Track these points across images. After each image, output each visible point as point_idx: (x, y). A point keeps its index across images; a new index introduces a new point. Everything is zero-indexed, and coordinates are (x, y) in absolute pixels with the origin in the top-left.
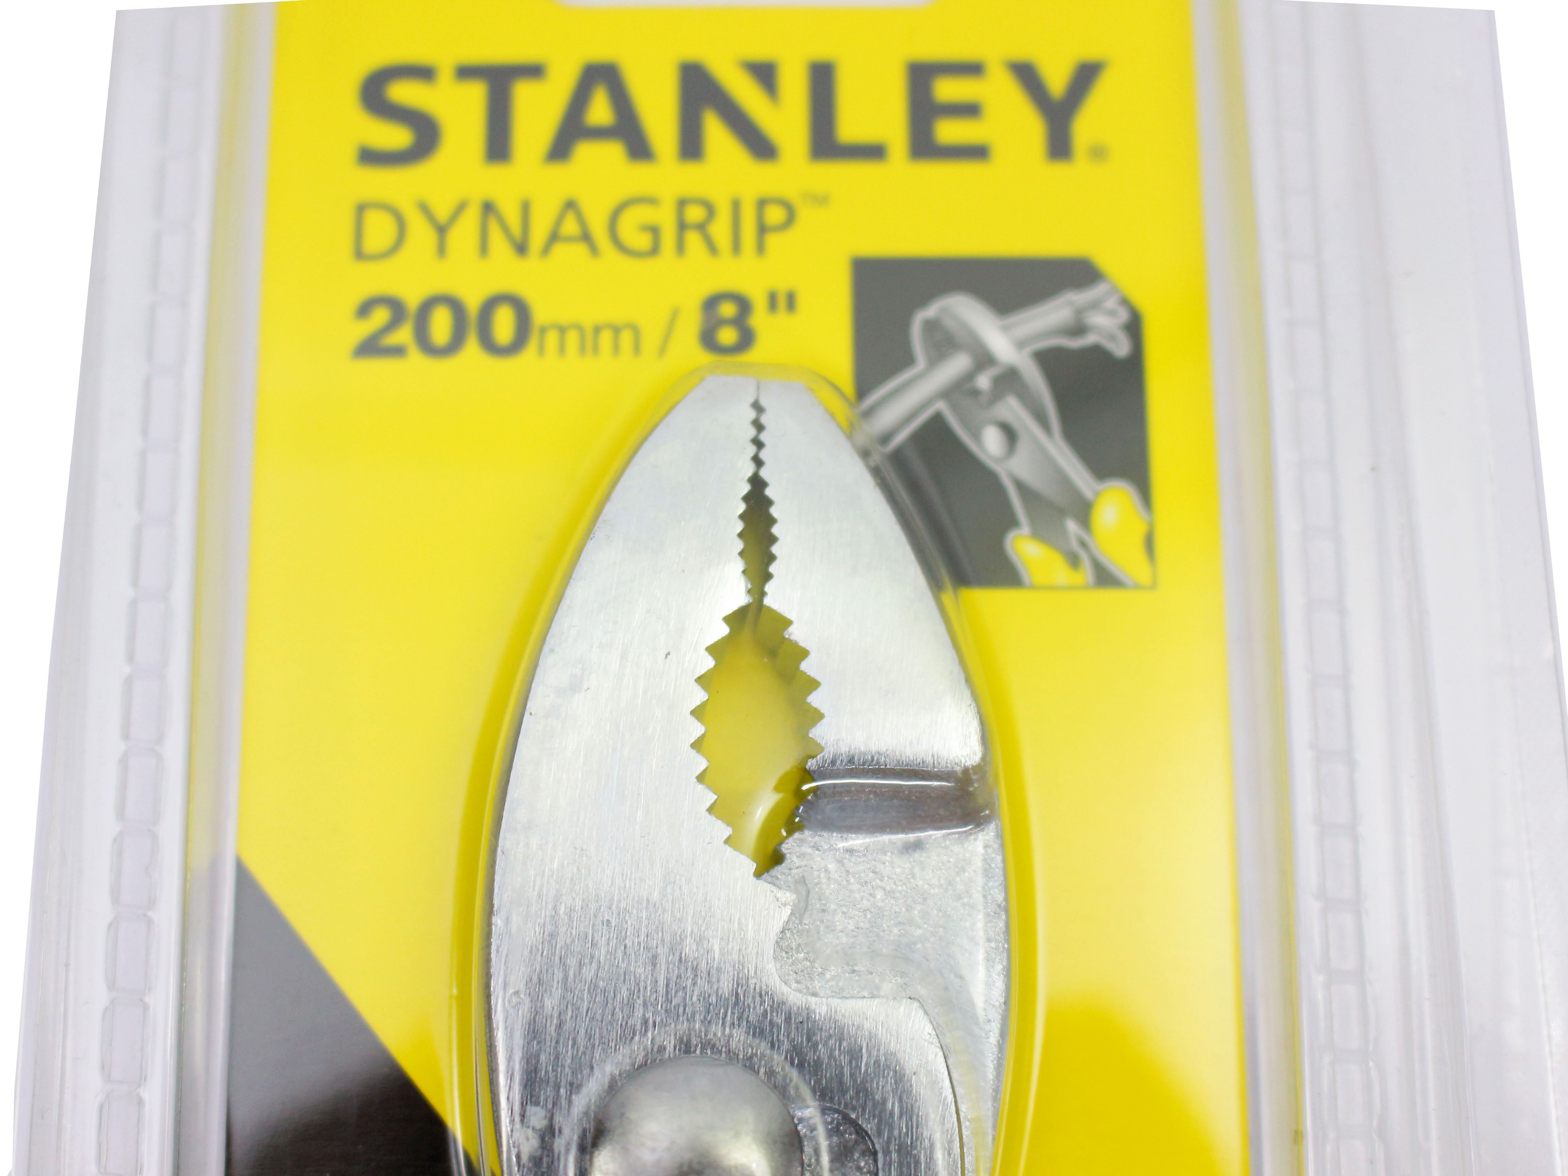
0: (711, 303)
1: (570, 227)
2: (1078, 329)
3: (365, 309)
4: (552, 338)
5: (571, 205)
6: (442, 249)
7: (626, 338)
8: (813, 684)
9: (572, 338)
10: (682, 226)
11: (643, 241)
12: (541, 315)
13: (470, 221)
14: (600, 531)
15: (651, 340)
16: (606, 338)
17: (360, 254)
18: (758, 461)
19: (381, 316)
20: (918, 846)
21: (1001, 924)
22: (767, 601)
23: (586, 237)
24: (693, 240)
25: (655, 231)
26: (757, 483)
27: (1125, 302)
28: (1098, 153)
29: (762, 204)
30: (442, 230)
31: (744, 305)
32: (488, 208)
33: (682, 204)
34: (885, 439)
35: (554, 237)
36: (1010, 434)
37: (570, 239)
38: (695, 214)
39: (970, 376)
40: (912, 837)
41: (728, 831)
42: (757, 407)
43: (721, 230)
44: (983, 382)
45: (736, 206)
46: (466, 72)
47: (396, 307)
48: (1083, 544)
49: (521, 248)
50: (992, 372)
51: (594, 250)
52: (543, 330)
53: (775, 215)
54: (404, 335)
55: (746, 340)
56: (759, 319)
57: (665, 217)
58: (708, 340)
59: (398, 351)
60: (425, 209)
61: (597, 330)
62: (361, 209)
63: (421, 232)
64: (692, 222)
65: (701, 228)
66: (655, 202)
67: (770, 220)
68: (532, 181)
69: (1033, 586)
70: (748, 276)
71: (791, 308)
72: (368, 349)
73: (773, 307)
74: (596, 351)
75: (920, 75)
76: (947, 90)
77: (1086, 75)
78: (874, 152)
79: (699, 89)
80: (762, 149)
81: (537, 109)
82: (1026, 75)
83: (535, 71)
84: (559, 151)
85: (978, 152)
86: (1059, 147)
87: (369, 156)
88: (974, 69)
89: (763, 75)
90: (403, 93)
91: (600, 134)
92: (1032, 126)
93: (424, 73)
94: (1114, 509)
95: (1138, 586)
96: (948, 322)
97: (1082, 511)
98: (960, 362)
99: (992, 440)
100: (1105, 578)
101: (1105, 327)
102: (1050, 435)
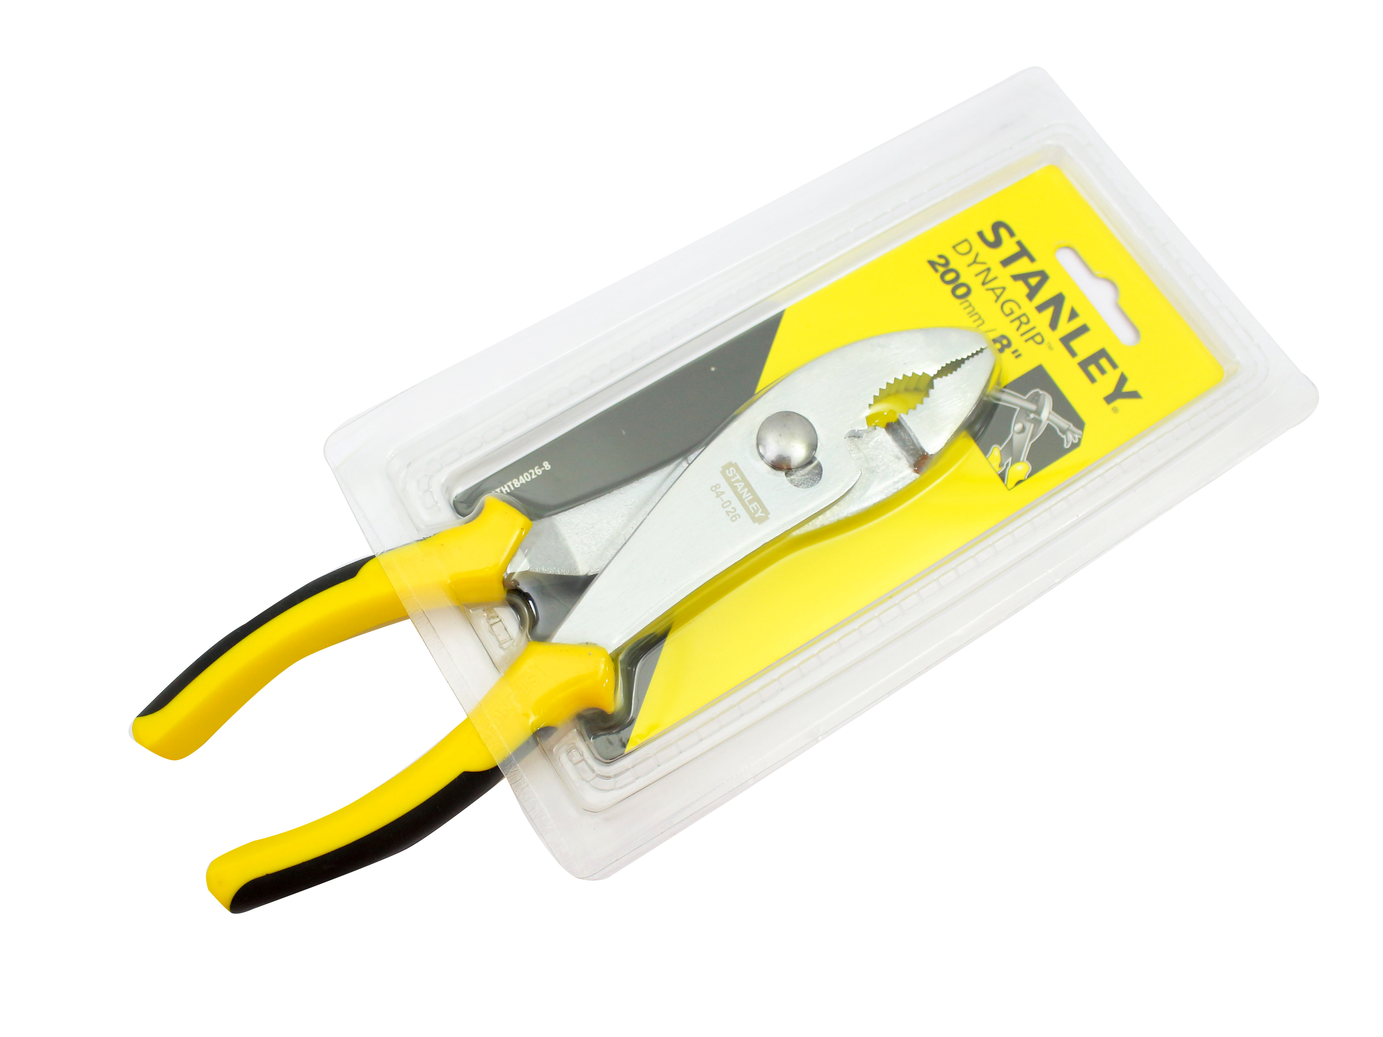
0: (1003, 337)
1: (998, 292)
2: (1064, 432)
3: (941, 256)
4: (966, 304)
5: (1004, 289)
6: (969, 265)
7: (980, 322)
8: (922, 403)
9: (970, 309)
10: (1018, 318)
11: (1007, 311)
12: (970, 298)
13: (983, 267)
15: (984, 328)
16: (976, 317)
17: (954, 247)
18: (968, 358)
19: (942, 261)
22: (935, 380)
23: (998, 297)
24: (1017, 323)
25: (1012, 312)
26: (963, 361)
27: (1080, 440)
28: (1115, 410)
29: (1038, 334)
30: (975, 262)
31: (1009, 345)
32: (988, 270)
33: (1024, 315)
35: (993, 289)
36: (1023, 430)
37: (995, 293)
38: (1024, 319)
39: (1031, 412)
41: (872, 403)
42: (982, 350)
43: (1024, 328)
44: (1032, 416)
45: (1034, 328)
46: (1019, 243)
47: (947, 263)
48: (1007, 465)
49: (984, 284)
50: (1036, 416)
51: (996, 301)
52: (967, 301)
53: (1038, 339)
54: (941, 270)
55: (1001, 351)
56: (1008, 351)
57: (1017, 313)
58: (995, 341)
59: (936, 271)
60: (977, 255)
61: (976, 314)
62: (966, 241)
63: (970, 258)
64: (1021, 320)
65: (1021, 323)
66: (1020, 307)
67: (1036, 338)
68: (1003, 276)
69: (987, 459)
70: (1017, 342)
71: (1017, 357)
72: (932, 264)
73: (1014, 352)
74: (971, 317)
75: (1102, 353)
76: (1104, 362)
77: (1134, 395)
78: (1073, 354)
79: (1057, 301)
80: (1054, 325)
81: (1023, 266)
82: (1123, 380)
83: (1032, 259)
84: (1016, 278)
85: (1092, 380)
86: (1109, 399)
87: (981, 234)
88: (1114, 366)
89: (1073, 315)
90: (1003, 232)
91: (1028, 284)
92: (1110, 389)
93: (1012, 234)
94: (1022, 468)
95: (1006, 485)
96: (1041, 398)
97: (1016, 460)
98: (1033, 407)
99: (1018, 427)
100: (1002, 476)
101: (1069, 438)
102: (1030, 440)
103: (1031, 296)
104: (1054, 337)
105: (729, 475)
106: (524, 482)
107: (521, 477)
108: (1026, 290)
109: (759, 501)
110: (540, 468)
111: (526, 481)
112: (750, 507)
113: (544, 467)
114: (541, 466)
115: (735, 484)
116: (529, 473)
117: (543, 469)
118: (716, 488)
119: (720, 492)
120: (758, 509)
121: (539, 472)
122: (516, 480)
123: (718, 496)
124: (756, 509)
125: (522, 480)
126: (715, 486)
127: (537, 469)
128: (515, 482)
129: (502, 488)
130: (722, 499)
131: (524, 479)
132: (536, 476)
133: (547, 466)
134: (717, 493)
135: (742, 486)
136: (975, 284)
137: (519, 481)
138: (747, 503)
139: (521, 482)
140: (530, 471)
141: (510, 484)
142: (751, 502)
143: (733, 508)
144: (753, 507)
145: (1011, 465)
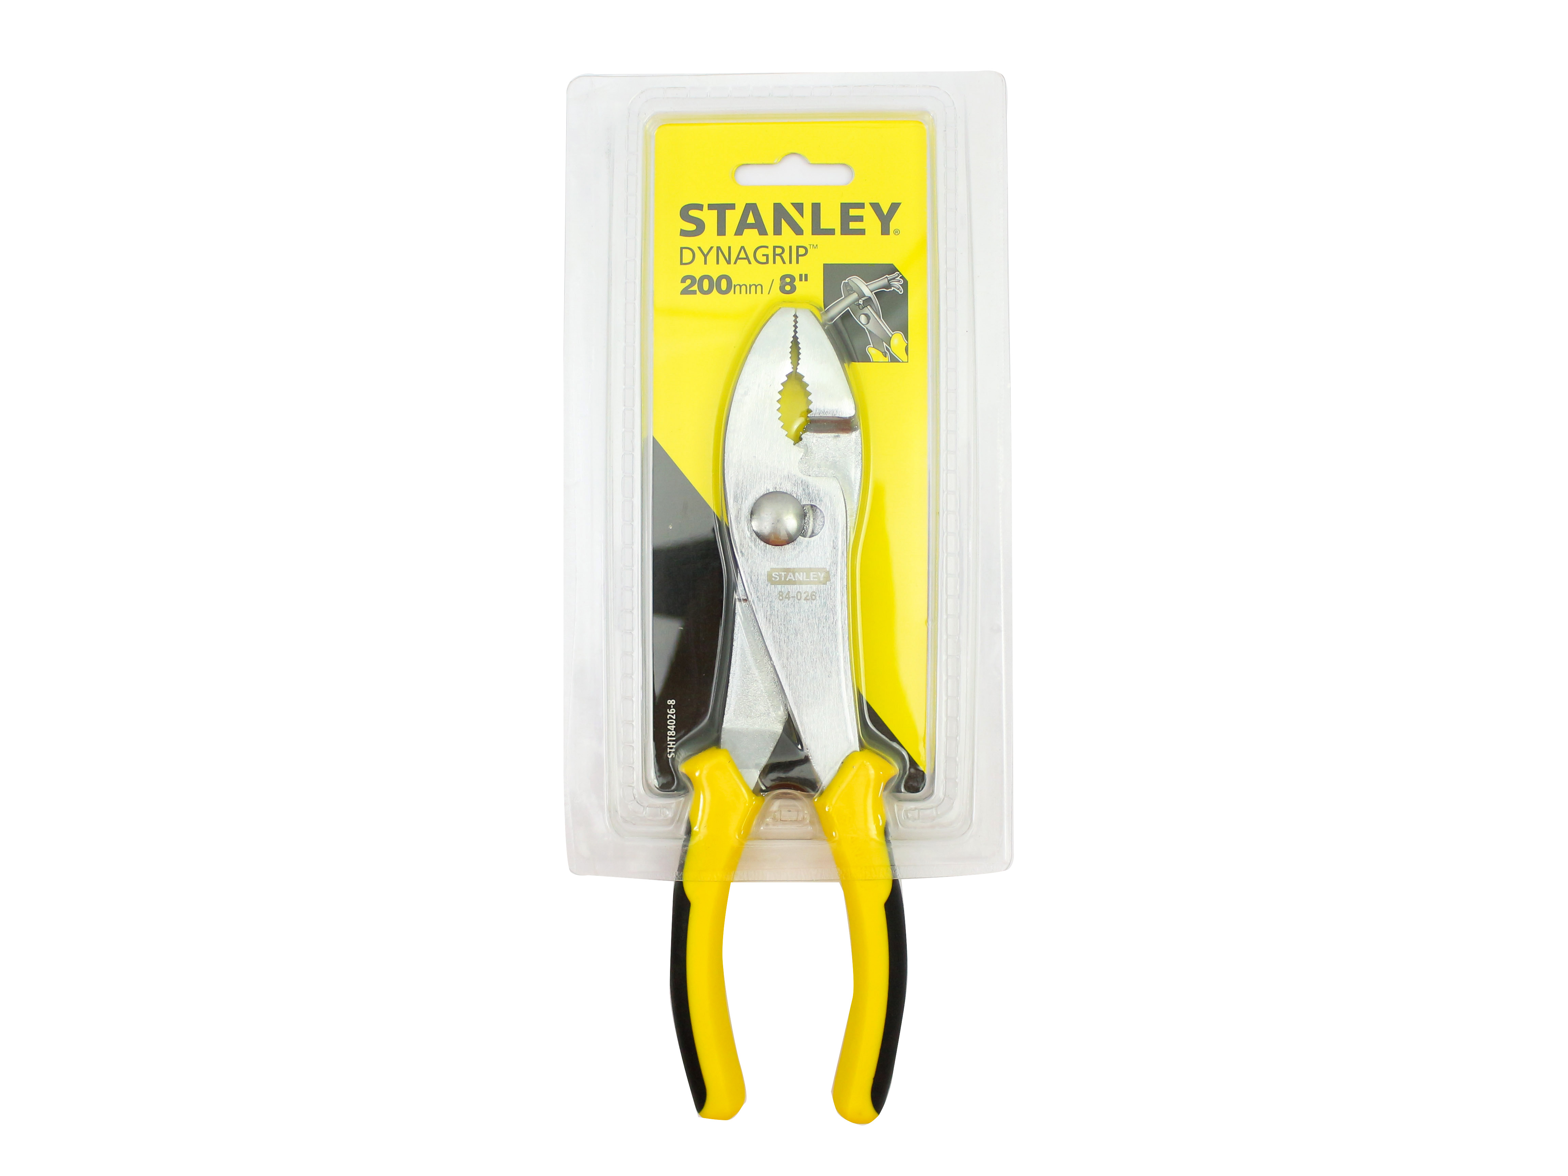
0: (783, 278)
1: (742, 255)
2: (889, 286)
3: (683, 280)
4: (738, 288)
5: (743, 248)
6: (705, 263)
7: (759, 288)
8: (810, 394)
9: (743, 288)
10: (775, 255)
11: (764, 259)
12: (734, 282)
13: (714, 252)
14: (752, 351)
15: (766, 290)
16: (753, 288)
17: (682, 263)
18: (795, 332)
19: (689, 282)
20: (837, 436)
21: (860, 457)
22: (798, 371)
23: (747, 258)
24: (778, 258)
25: (767, 256)
26: (795, 338)
27: (902, 277)
28: (897, 232)
29: (798, 247)
30: (705, 256)
31: (793, 279)
32: (719, 248)
33: (775, 247)
34: (832, 319)
35: (738, 258)
36: (868, 317)
37: (742, 258)
38: (779, 251)
39: (857, 300)
40: (836, 434)
41: (787, 433)
42: (796, 316)
43: (786, 256)
44: (861, 302)
45: (790, 247)
46: (711, 207)
47: (693, 279)
48: (888, 350)
49: (729, 262)
50: (863, 299)
51: (750, 263)
52: (735, 286)
54: (695, 288)
55: (793, 289)
56: (797, 283)
57: (770, 252)
58: (782, 290)
59: (694, 292)
60: (699, 248)
61: (750, 286)
62: (682, 249)
63: (699, 256)
64: (778, 253)
65: (780, 255)
66: (767, 247)
67: (801, 252)
68: (731, 241)
69: (873, 362)
70: (794, 270)
71: (806, 280)
72: (685, 292)
73: (801, 280)
74: (750, 293)
75: (845, 208)
76: (853, 212)
77: (895, 207)
78: (831, 232)
79: (779, 211)
80: (798, 231)
81: (733, 218)
82: (876, 207)
83: (732, 207)
84: (739, 232)
85: (862, 232)
86: (885, 231)
87: (684, 233)
88: (861, 206)
89: (799, 207)
90: (693, 213)
91: (751, 226)
92: (877, 224)
93: (699, 207)
94: (897, 340)
95: (903, 362)
96: (851, 284)
97: (888, 340)
98: (854, 296)
99: (863, 319)
100: (894, 359)
101: (897, 285)
102: (880, 318)
103: (763, 232)
104: (808, 239)
105: (777, 580)
106: (674, 727)
107: (669, 727)
108: (755, 231)
109: (811, 570)
110: (670, 708)
111: (674, 725)
112: (812, 579)
113: (671, 705)
114: (669, 707)
115: (787, 580)
116: (669, 719)
117: (672, 707)
118: (782, 596)
119: (786, 595)
120: (818, 575)
121: (673, 711)
122: (669, 732)
123: (789, 598)
124: (816, 576)
125: (672, 728)
126: (780, 596)
127: (669, 711)
128: (669, 733)
129: (669, 746)
130: (792, 597)
131: (671, 725)
132: (675, 715)
133: (671, 702)
134: (786, 598)
135: (792, 576)
136: (723, 268)
137: (671, 731)
138: (807, 580)
139: (673, 729)
140: (668, 718)
141: (669, 739)
142: (808, 577)
143: (805, 593)
144: (814, 578)
145: (890, 347)
